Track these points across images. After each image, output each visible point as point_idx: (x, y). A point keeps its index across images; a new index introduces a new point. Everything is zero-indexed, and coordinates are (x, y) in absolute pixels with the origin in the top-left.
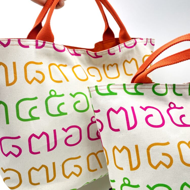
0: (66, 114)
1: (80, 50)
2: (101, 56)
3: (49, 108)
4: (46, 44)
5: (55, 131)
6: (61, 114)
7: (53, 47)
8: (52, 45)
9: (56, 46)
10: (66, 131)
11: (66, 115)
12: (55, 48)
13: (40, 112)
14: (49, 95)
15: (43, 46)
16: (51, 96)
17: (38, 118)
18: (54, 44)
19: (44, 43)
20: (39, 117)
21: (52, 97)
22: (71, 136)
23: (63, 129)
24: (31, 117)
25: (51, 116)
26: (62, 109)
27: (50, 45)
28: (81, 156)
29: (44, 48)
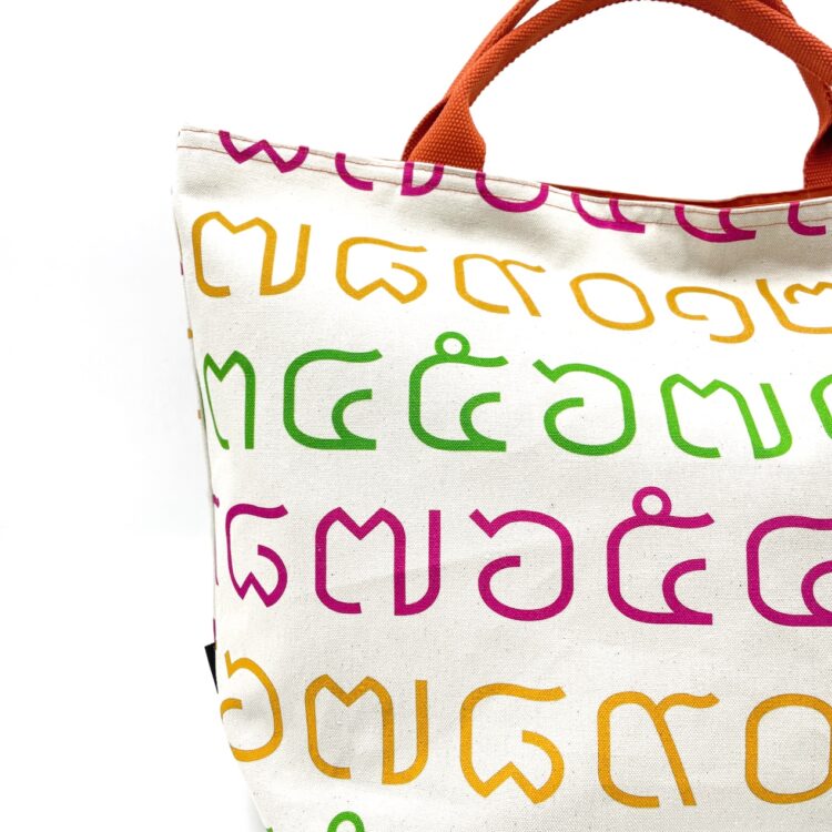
0: (500, 446)
1: (641, 205)
2: (750, 235)
3: (422, 408)
4: (445, 178)
5: (435, 517)
6: (477, 442)
7: (475, 189)
8: (472, 183)
9: (489, 185)
10: (491, 528)
11: (500, 453)
12: (484, 192)
13: (381, 419)
14: (434, 353)
15: (432, 184)
16: (441, 357)
17: (370, 444)
18: (481, 178)
19: (438, 172)
20: (374, 441)
21: (446, 361)
22: (513, 561)
23: (477, 517)
24: (339, 433)
25: (428, 444)
26: (483, 420)
27: (465, 180)
28: (564, 690)
29: (435, 192)
